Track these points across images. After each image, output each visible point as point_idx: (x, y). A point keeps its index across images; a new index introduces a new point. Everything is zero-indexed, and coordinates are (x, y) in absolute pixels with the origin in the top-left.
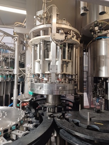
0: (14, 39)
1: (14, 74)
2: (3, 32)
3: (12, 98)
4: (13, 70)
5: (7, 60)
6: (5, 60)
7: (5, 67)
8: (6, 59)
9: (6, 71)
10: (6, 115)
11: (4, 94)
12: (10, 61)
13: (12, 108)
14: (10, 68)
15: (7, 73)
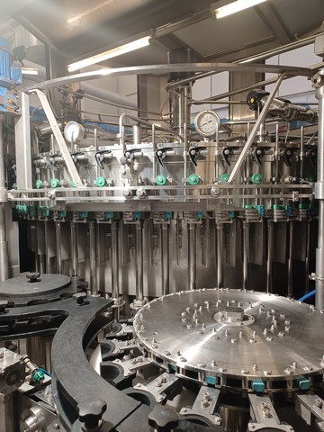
0: (315, 81)
1: (316, 197)
2: (278, 70)
3: (313, 274)
4: (314, 186)
5: (292, 154)
6: (288, 157)
7: (287, 180)
8: (289, 153)
9: (291, 190)
10: (287, 329)
11: (287, 258)
12: (303, 157)
13: (308, 309)
14: (302, 180)
15: (294, 197)
